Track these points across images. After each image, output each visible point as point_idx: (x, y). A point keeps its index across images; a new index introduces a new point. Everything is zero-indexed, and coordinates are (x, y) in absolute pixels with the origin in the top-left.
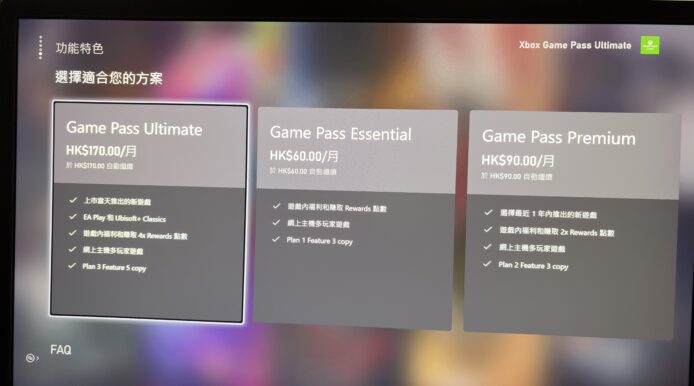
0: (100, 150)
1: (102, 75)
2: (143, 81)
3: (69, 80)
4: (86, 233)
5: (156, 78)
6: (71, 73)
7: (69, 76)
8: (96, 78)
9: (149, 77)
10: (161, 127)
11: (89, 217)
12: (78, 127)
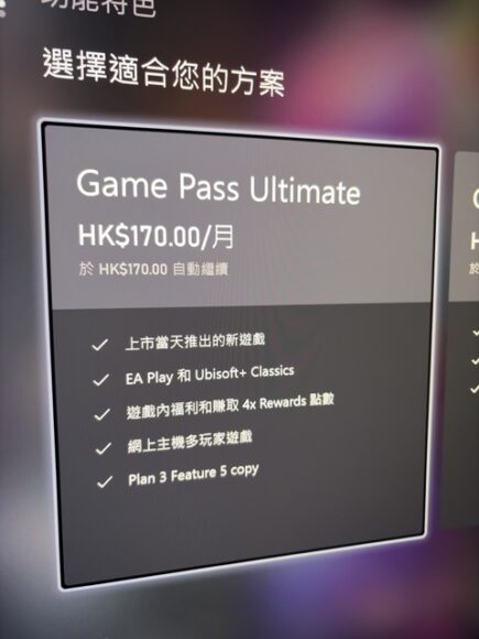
0: (155, 234)
1: (155, 66)
2: (245, 86)
3: (76, 73)
4: (133, 413)
5: (272, 81)
6: (81, 57)
7: (76, 63)
8: (141, 72)
9: (258, 80)
10: (283, 186)
11: (138, 378)
12: (102, 184)
